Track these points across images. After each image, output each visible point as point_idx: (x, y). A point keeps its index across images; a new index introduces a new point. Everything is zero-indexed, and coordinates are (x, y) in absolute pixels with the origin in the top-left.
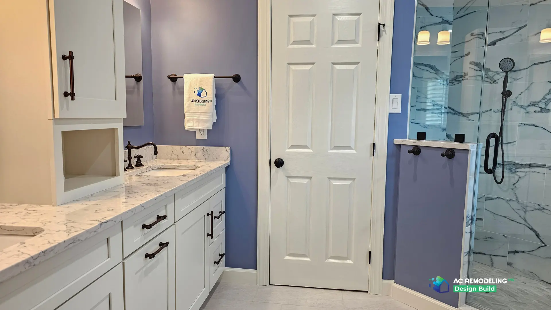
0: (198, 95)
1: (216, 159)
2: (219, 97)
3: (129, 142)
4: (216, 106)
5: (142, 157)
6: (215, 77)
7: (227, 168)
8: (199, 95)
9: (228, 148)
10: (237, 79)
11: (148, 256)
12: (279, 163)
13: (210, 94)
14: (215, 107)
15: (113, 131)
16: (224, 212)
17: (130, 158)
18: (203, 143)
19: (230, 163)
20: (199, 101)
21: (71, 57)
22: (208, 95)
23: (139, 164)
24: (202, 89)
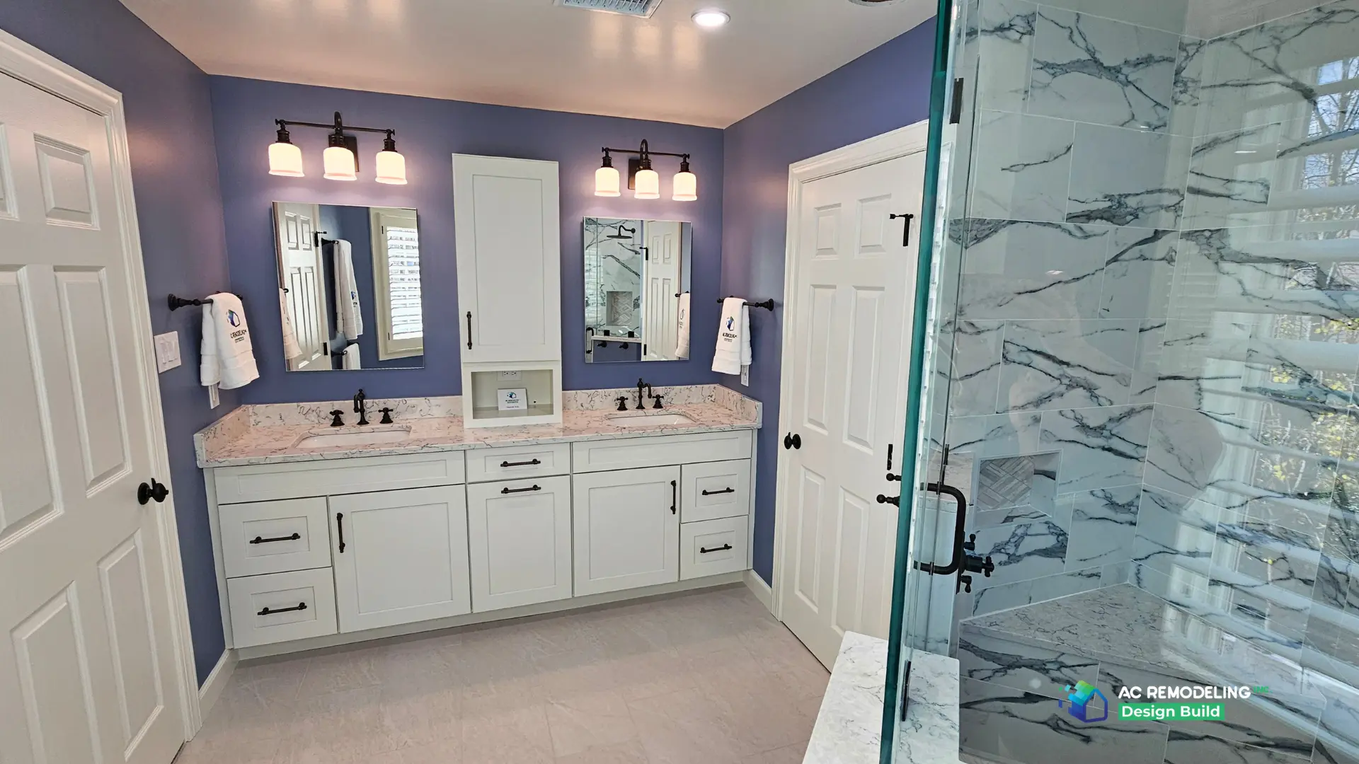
2: (757, 329)
3: (640, 380)
4: (751, 341)
6: (746, 304)
7: (759, 431)
8: (729, 327)
9: (761, 405)
10: (770, 305)
13: (737, 326)
14: (749, 343)
15: (549, 371)
16: (729, 490)
17: (641, 397)
18: (745, 392)
19: (760, 426)
20: (727, 335)
21: (469, 315)
22: (735, 329)
23: (658, 405)
24: (732, 318)
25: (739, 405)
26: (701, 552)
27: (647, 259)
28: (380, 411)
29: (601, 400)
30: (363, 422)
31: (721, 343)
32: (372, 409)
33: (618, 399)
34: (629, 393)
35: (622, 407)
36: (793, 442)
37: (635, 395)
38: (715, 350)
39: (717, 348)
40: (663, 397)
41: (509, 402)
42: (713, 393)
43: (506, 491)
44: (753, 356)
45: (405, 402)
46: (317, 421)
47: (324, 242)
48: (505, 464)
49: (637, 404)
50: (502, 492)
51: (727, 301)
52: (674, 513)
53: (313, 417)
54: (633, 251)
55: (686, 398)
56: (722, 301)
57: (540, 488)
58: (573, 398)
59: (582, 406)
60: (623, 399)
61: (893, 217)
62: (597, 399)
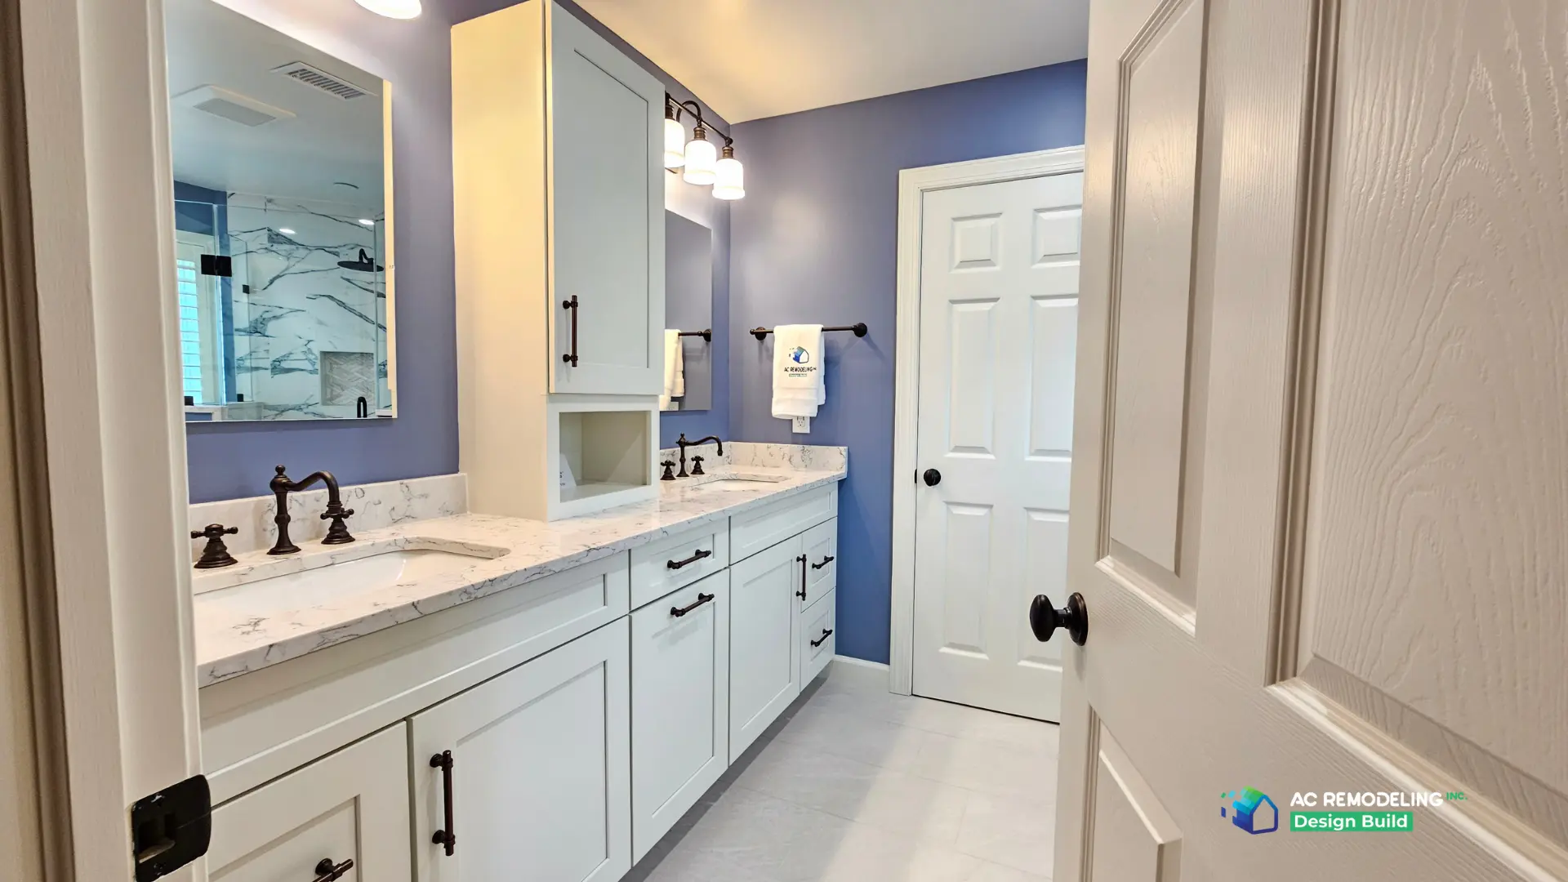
0: (794, 359)
1: (824, 466)
2: (830, 361)
3: (682, 435)
4: (825, 376)
5: (702, 460)
6: (823, 330)
8: (797, 359)
9: (843, 449)
10: (860, 331)
11: (675, 612)
12: (932, 478)
13: (814, 357)
14: (822, 379)
15: (644, 415)
16: (827, 560)
17: (683, 460)
18: (798, 439)
19: (841, 472)
20: (793, 369)
21: (573, 304)
23: (698, 471)
24: (801, 350)
26: (813, 646)
28: (324, 516)
30: (284, 546)
31: (782, 380)
33: (664, 465)
35: (668, 476)
38: (772, 391)
39: (774, 388)
48: (670, 566)
50: (670, 616)
51: (781, 330)
52: (804, 599)
56: (769, 333)
60: (669, 464)
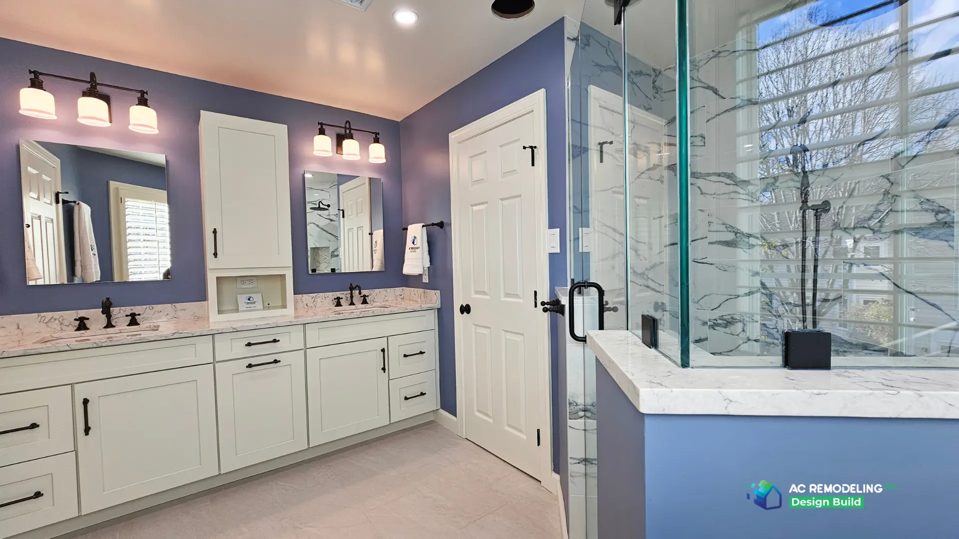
0: (412, 243)
1: (431, 301)
2: (430, 243)
4: (429, 250)
6: (424, 226)
7: (438, 309)
9: (439, 292)
10: (441, 225)
13: (424, 241)
14: (427, 252)
16: (421, 353)
17: (352, 297)
18: (426, 286)
19: (439, 306)
20: (412, 248)
21: (215, 232)
22: (418, 243)
23: (365, 302)
24: (415, 237)
25: (422, 297)
26: (405, 399)
27: (343, 217)
28: (127, 316)
29: (322, 301)
30: (109, 325)
31: (408, 254)
32: (119, 315)
33: (335, 299)
34: (344, 295)
35: (339, 304)
36: (466, 309)
37: (347, 296)
38: (404, 260)
39: (405, 258)
40: (368, 296)
41: (248, 303)
42: (402, 293)
43: (250, 366)
44: (431, 261)
45: (151, 308)
46: (59, 329)
47: (64, 202)
48: (249, 344)
49: (349, 302)
50: (247, 367)
51: (410, 227)
52: (384, 372)
53: (55, 325)
54: (329, 219)
55: (384, 297)
56: (407, 229)
57: (279, 361)
58: (300, 300)
59: (307, 305)
60: (338, 298)
61: (524, 148)
62: (319, 300)
